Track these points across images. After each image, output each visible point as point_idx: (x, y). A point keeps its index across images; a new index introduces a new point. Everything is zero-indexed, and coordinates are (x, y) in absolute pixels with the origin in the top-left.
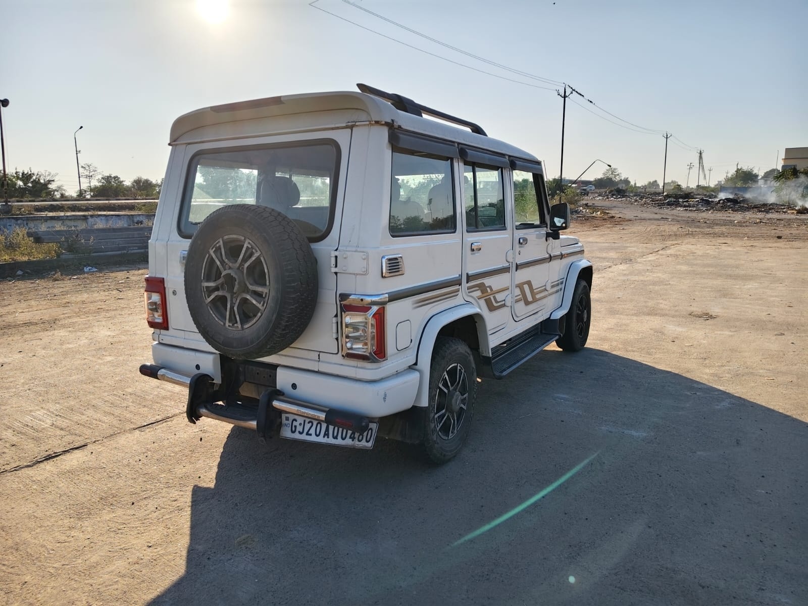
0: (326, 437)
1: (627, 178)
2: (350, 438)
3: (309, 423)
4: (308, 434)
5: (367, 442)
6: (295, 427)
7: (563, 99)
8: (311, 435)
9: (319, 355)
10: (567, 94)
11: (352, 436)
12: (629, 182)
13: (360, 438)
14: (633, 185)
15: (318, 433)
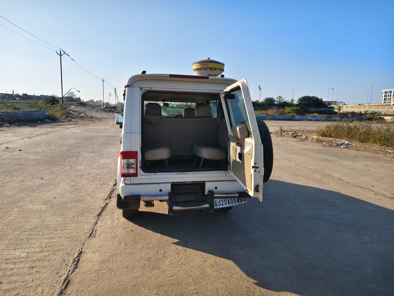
0: (229, 204)
1: (80, 97)
2: (237, 202)
3: (221, 201)
4: (222, 205)
5: (245, 201)
6: (217, 204)
7: (60, 56)
8: (224, 205)
10: (62, 54)
12: (80, 99)
13: (241, 201)
14: (82, 101)
15: (226, 204)
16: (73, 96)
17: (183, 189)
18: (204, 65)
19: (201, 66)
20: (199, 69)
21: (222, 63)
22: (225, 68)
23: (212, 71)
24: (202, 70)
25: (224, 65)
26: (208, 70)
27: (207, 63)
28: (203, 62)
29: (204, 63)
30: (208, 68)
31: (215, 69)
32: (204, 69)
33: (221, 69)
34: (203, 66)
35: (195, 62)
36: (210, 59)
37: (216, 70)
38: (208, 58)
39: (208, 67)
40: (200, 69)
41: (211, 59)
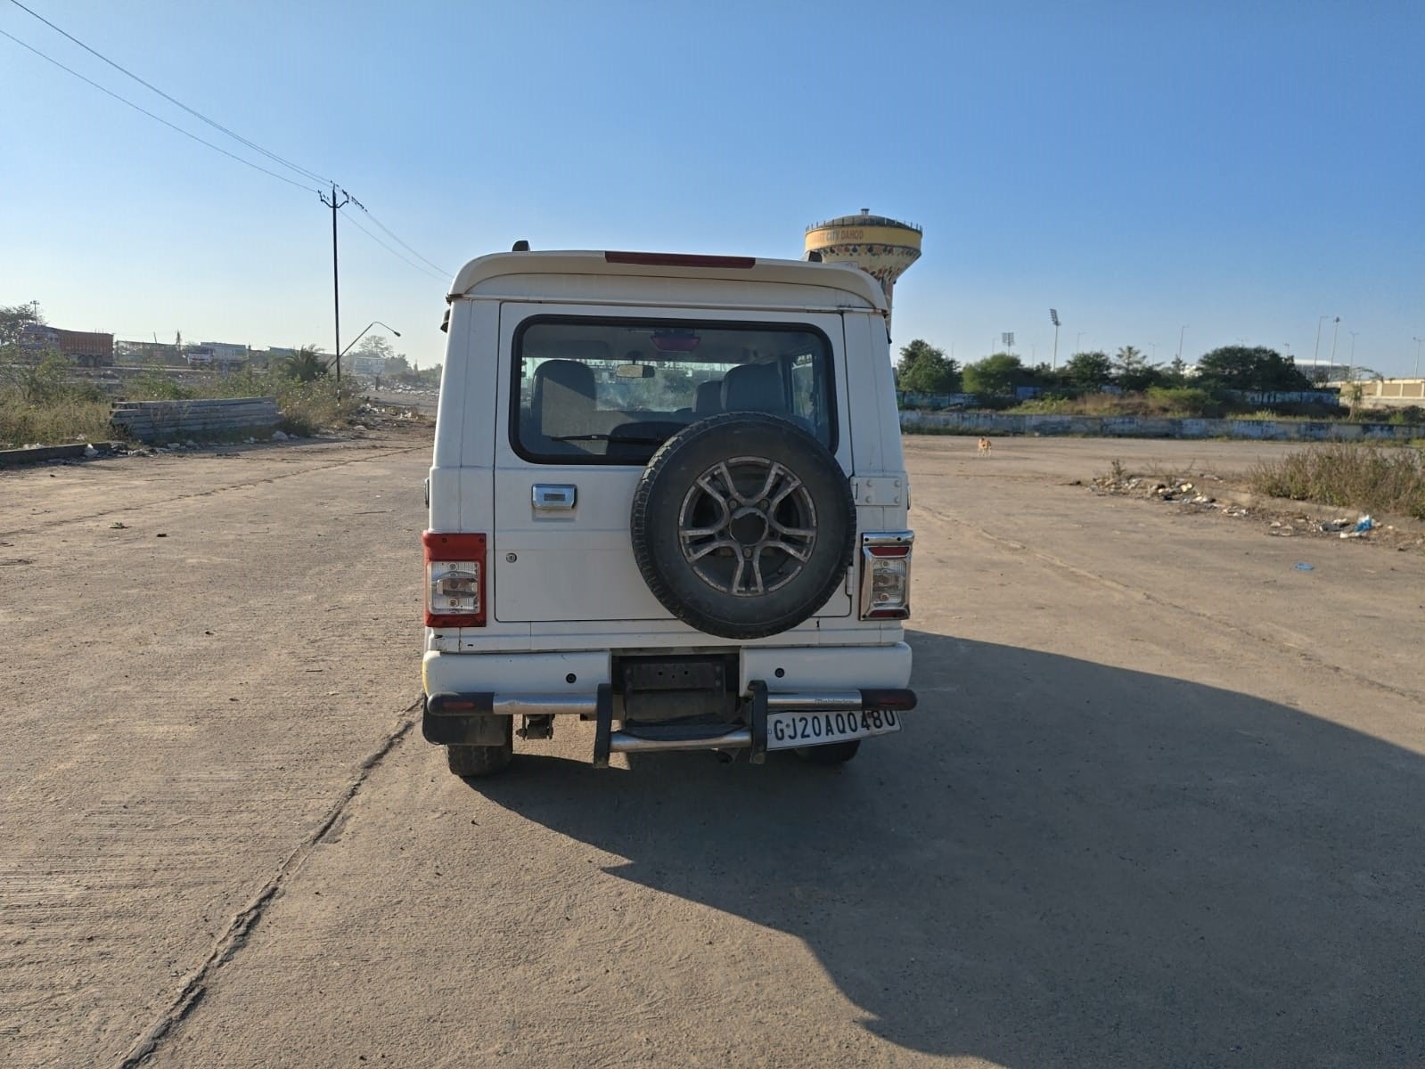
0: (830, 733)
1: (404, 356)
2: (863, 726)
3: (800, 721)
4: (803, 736)
5: (893, 724)
6: (782, 731)
7: (332, 209)
8: (808, 736)
9: (818, 623)
10: (339, 202)
11: (865, 723)
12: (406, 363)
13: (878, 723)
14: (413, 368)
15: (817, 731)
16: (382, 352)
17: (660, 674)
18: (847, 237)
19: (837, 238)
20: (828, 250)
21: (914, 227)
22: (925, 245)
23: (874, 255)
24: (838, 254)
25: (920, 233)
26: (859, 255)
27: (859, 229)
28: (843, 225)
29: (845, 229)
30: (859, 245)
31: (888, 249)
32: (847, 250)
33: (910, 248)
34: (843, 238)
35: (815, 226)
36: (870, 213)
37: (890, 251)
38: (863, 210)
39: (859, 241)
40: (832, 251)
41: (874, 212)
